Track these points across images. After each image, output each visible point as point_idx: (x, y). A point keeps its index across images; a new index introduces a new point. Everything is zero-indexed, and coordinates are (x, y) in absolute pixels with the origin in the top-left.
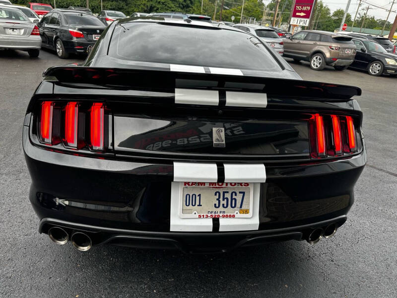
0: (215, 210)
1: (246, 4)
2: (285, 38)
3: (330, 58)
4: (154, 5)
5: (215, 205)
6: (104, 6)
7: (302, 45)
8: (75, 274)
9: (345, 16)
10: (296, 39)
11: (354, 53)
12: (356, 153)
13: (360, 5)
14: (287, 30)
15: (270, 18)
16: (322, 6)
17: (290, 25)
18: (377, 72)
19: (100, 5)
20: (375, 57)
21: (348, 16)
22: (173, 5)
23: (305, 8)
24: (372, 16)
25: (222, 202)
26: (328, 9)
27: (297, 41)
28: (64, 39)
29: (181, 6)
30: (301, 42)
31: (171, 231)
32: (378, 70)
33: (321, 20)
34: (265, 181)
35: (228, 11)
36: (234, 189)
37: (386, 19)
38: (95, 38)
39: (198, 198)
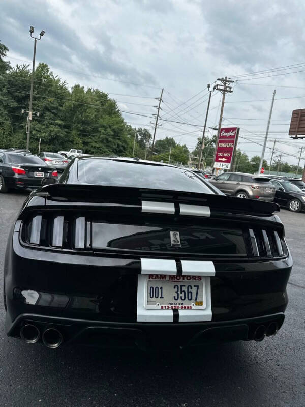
0: (175, 302)
1: (173, 151)
2: (210, 179)
3: (253, 196)
4: (90, 149)
5: (175, 297)
6: (41, 149)
7: (227, 185)
8: (35, 381)
9: (262, 161)
10: (221, 179)
11: (273, 191)
12: (283, 257)
13: (273, 153)
14: (212, 172)
15: (195, 162)
16: (240, 153)
17: (214, 168)
18: (297, 209)
19: (38, 148)
20: (292, 195)
21: (265, 162)
22: (107, 150)
23: (226, 155)
24: (285, 162)
25: (180, 295)
26: (246, 156)
27: (221, 181)
28: (6, 176)
29: (115, 151)
30: (225, 182)
31: (137, 321)
32: (297, 207)
33: (241, 165)
34: (214, 275)
35: (157, 156)
36: (189, 283)
37: (297, 165)
38: (36, 175)
39: (160, 291)
